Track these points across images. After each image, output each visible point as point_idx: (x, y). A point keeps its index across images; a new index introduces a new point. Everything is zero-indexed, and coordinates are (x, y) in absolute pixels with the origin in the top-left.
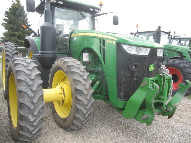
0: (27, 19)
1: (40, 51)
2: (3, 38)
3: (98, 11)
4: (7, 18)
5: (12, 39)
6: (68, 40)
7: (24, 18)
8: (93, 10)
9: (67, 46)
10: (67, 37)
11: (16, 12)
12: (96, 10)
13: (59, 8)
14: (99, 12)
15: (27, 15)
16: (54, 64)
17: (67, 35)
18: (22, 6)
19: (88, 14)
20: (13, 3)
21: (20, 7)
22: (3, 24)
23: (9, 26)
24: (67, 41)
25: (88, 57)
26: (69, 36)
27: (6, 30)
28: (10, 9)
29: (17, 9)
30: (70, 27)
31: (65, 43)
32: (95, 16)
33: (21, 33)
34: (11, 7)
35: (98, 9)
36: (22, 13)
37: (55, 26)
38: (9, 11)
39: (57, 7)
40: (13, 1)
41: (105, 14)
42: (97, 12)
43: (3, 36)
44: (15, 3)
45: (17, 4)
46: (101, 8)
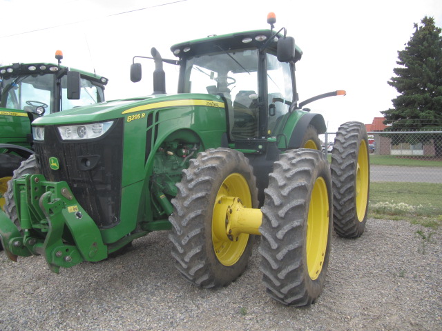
3: (264, 38)
12: (258, 39)
20: (417, 29)
27: (400, 92)
40: (416, 26)
44: (420, 28)
45: (425, 28)
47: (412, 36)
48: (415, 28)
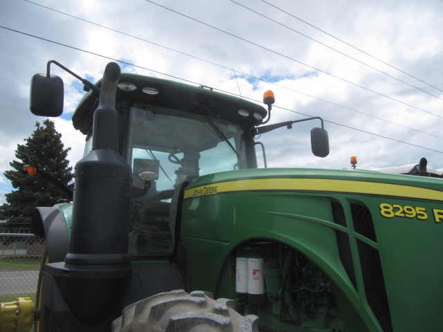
0: (68, 162)
1: (69, 255)
2: (5, 207)
3: (261, 117)
4: (20, 161)
5: (27, 208)
6: (173, 210)
7: (58, 161)
8: (246, 114)
9: (169, 230)
10: (169, 201)
11: (41, 147)
12: (257, 116)
13: (144, 108)
14: (264, 120)
15: (68, 153)
16: (120, 319)
17: (166, 194)
18: (57, 133)
19: (232, 128)
20: (38, 129)
21: (54, 137)
22: (9, 175)
23: (24, 179)
24: (167, 214)
25: (258, 274)
26: (177, 195)
27: (16, 188)
28: (29, 140)
29: (46, 140)
30: (178, 166)
31: (159, 219)
32: (254, 133)
33: (49, 194)
34: (32, 138)
35: (263, 113)
36: (54, 148)
37: (128, 163)
38: (27, 144)
39: (139, 107)
40: (38, 125)
41: (286, 127)
42: (260, 122)
43: (7, 203)
44: (42, 128)
45: (46, 130)
46: (270, 108)
47: (34, 133)
48: (37, 127)
